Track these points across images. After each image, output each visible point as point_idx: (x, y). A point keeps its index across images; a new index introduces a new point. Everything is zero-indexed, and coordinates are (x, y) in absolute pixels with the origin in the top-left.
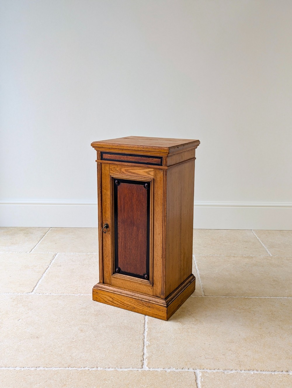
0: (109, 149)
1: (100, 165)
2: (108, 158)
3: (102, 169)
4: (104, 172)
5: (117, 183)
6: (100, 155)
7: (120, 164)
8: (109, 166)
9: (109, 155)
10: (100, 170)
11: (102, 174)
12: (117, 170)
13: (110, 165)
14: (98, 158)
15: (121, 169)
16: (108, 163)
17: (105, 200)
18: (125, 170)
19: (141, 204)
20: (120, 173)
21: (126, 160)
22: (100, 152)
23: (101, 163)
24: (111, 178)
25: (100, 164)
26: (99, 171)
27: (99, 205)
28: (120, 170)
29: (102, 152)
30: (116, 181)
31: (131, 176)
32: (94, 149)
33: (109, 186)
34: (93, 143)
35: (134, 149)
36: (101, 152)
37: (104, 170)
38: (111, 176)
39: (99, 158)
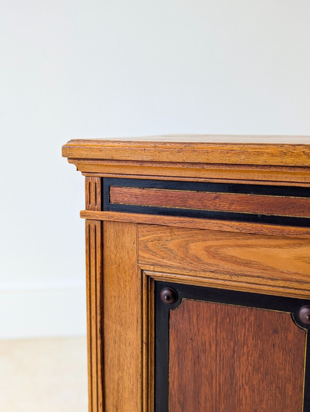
0: (141, 167)
1: (99, 229)
2: (133, 202)
3: (107, 244)
4: (115, 256)
5: (168, 298)
6: (99, 190)
7: (187, 225)
8: (134, 233)
9: (136, 191)
10: (99, 250)
11: (106, 263)
12: (170, 250)
13: (141, 228)
14: (88, 202)
15: (187, 243)
16: (131, 223)
17: (119, 360)
18: (207, 249)
19: (277, 387)
20: (183, 259)
21: (212, 209)
22: (98, 180)
23: (102, 222)
24: (144, 282)
25: (98, 224)
26: (93, 251)
27: (94, 379)
28: (185, 247)
29: (104, 180)
30: (165, 292)
31: (237, 275)
32: (74, 167)
33: (136, 308)
34: (72, 143)
35: (260, 163)
36: (102, 179)
37: (112, 248)
38: (142, 270)
39: (93, 201)
